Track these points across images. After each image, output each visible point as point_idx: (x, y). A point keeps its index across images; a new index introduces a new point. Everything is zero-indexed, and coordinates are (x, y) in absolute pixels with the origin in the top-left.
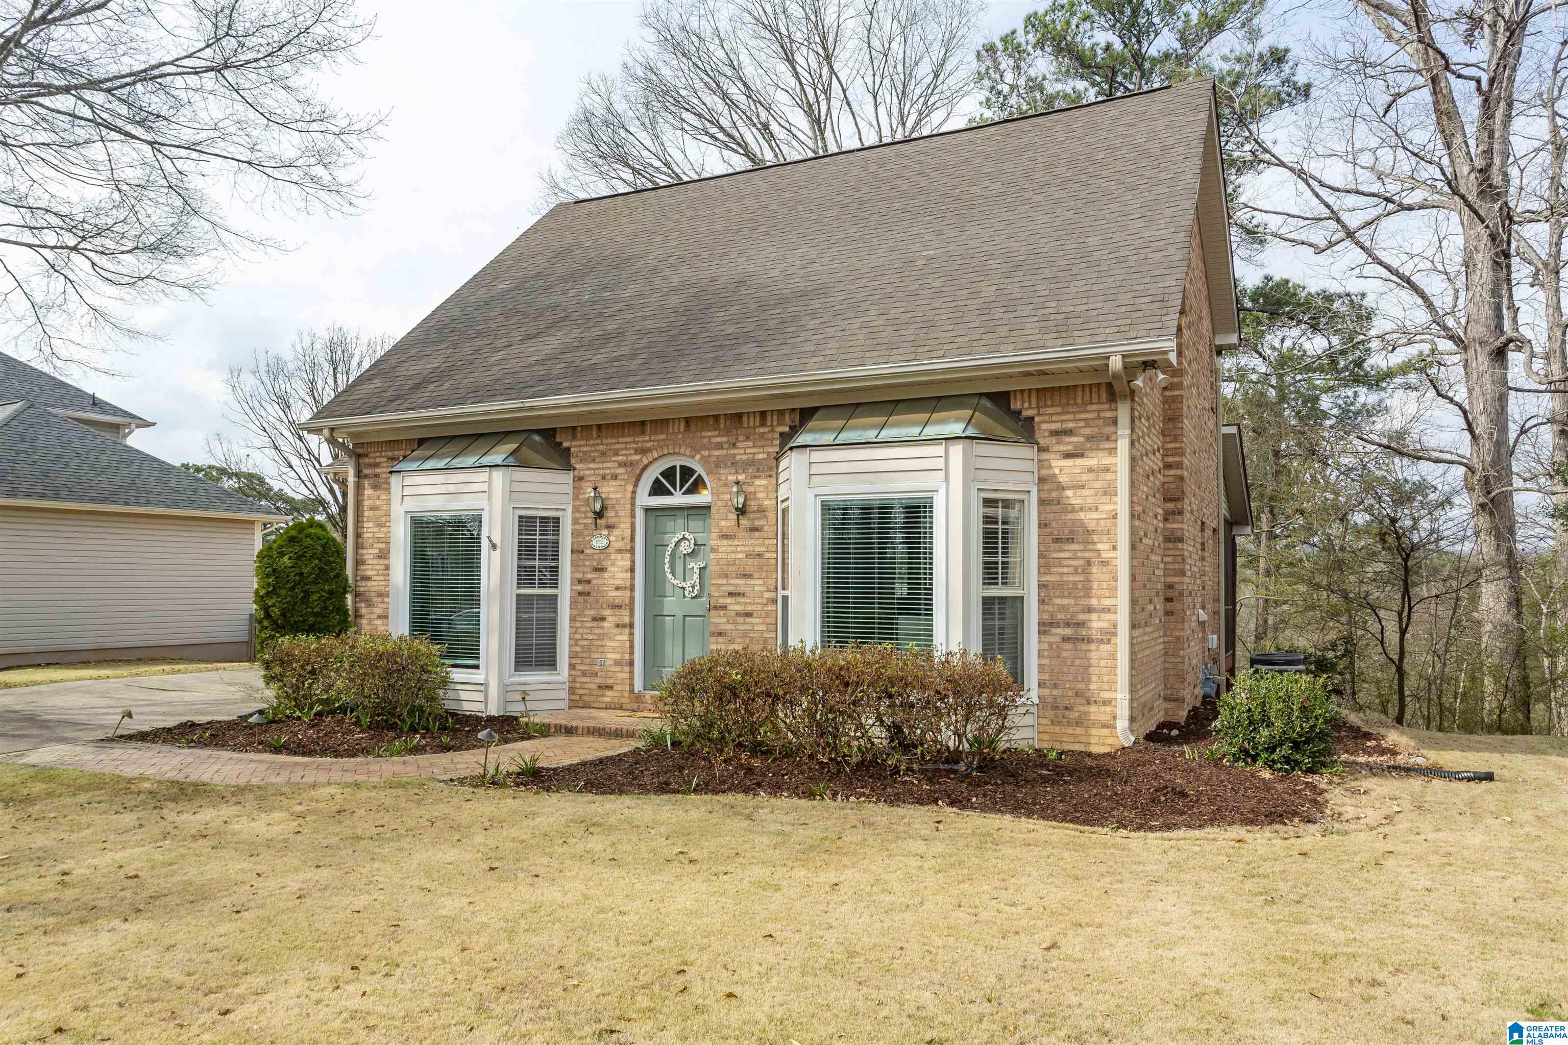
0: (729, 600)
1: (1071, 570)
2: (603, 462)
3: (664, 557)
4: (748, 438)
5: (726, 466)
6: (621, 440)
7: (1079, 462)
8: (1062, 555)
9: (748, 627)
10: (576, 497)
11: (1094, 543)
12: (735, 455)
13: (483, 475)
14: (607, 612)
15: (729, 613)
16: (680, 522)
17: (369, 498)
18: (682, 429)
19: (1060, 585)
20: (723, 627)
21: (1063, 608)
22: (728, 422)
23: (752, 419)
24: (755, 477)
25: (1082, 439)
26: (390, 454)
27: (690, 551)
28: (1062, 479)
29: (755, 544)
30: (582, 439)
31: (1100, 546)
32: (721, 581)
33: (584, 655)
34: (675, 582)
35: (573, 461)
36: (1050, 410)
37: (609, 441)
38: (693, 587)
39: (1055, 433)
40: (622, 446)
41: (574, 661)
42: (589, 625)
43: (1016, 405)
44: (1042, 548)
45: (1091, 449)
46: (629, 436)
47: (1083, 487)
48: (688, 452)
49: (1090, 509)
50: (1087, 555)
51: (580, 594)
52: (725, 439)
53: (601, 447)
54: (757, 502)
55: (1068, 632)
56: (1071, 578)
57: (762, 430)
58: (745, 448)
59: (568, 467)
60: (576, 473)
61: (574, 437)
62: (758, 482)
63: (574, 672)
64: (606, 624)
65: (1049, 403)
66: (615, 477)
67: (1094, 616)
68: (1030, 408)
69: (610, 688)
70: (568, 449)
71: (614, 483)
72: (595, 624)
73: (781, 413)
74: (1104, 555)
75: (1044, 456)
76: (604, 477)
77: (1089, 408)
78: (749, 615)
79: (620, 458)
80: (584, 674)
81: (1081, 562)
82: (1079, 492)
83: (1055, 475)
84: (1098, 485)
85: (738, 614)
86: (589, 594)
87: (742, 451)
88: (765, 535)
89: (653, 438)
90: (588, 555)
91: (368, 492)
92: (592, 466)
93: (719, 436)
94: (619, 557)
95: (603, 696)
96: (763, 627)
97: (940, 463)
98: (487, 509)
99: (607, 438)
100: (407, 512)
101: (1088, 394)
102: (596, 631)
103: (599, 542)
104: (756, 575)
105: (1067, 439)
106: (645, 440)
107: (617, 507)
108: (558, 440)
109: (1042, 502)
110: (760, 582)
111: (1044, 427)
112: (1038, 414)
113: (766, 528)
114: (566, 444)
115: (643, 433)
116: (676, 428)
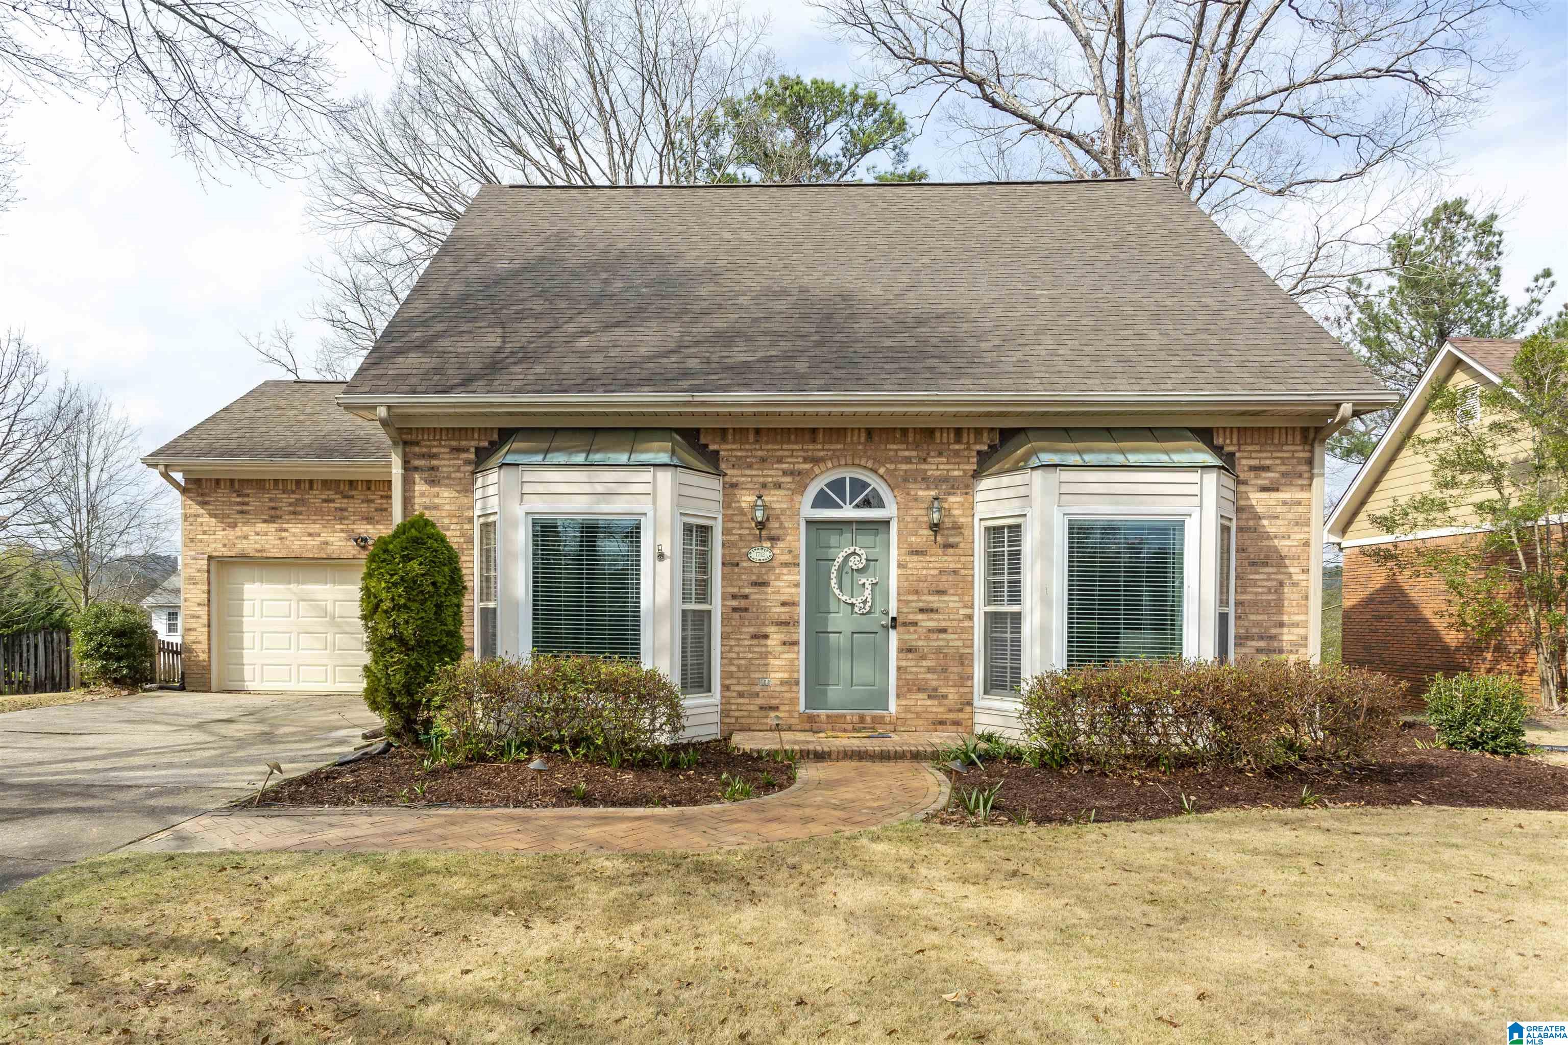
0: (920, 617)
1: (1265, 590)
2: (762, 470)
3: (829, 572)
4: (940, 454)
5: (915, 481)
6: (785, 447)
7: (1274, 495)
8: (1257, 577)
9: (941, 643)
10: (727, 505)
11: (1286, 567)
12: (926, 470)
13: (646, 476)
14: (771, 629)
15: (920, 630)
16: (847, 536)
17: (422, 495)
18: (863, 439)
19: (1255, 603)
20: (914, 643)
21: (1258, 624)
22: (918, 436)
23: (945, 435)
24: (949, 494)
25: (1277, 475)
26: (454, 443)
27: (861, 566)
28: (1259, 509)
29: (949, 561)
30: (734, 442)
31: (1292, 570)
32: (910, 598)
33: (741, 675)
34: (844, 598)
35: (723, 466)
36: (1250, 448)
37: (770, 447)
38: (865, 602)
39: (1253, 468)
40: (786, 453)
41: (727, 682)
42: (746, 643)
43: (1218, 441)
44: (1239, 570)
45: (1285, 485)
46: (796, 443)
47: (1277, 517)
48: (870, 464)
49: (1283, 537)
50: (1279, 577)
51: (735, 610)
52: (914, 453)
53: (760, 453)
54: (952, 519)
55: (1262, 644)
56: (1264, 597)
57: (957, 447)
58: (938, 464)
59: (720, 474)
60: (727, 479)
61: (724, 440)
62: (952, 499)
63: (727, 694)
64: (769, 642)
65: (1249, 441)
66: (778, 486)
67: (1285, 630)
68: (1232, 444)
69: (775, 708)
70: (717, 452)
71: (777, 492)
72: (755, 642)
73: (978, 431)
74: (1295, 577)
75: (1243, 488)
76: (764, 486)
77: (1285, 448)
78: (944, 631)
79: (785, 466)
80: (741, 695)
81: (1274, 583)
82: (1273, 521)
83: (1252, 506)
84: (1290, 516)
85: (930, 631)
86: (746, 610)
87: (934, 467)
88: (961, 552)
89: (826, 447)
90: (745, 568)
91: (420, 487)
92: (748, 472)
93: (907, 449)
94: (785, 570)
95: (767, 717)
96: (960, 643)
97: (1196, 489)
98: (649, 514)
99: (767, 443)
100: (527, 513)
101: (1284, 436)
102: (756, 649)
103: (759, 555)
104: (951, 591)
105: (1264, 475)
106: (818, 449)
107: (783, 518)
108: (703, 441)
109: (1240, 529)
110: (956, 598)
111: (1244, 463)
112: (1239, 451)
113: (962, 545)
114: (712, 447)
115: (814, 441)
116: (855, 438)
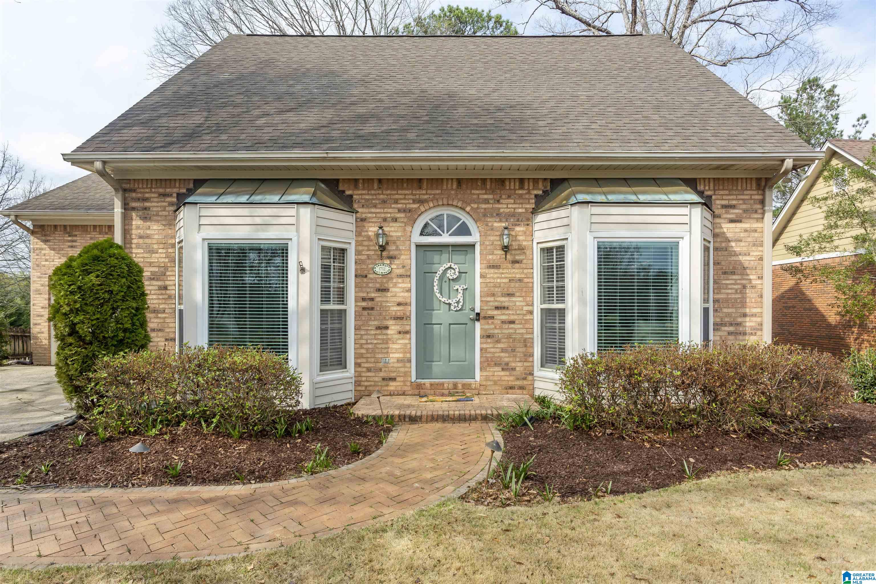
0: (496, 312)
1: (733, 291)
2: (384, 208)
3: (433, 281)
4: (509, 197)
5: (492, 216)
6: (400, 192)
7: (739, 225)
8: (728, 282)
9: (511, 331)
10: (358, 234)
11: (748, 275)
12: (499, 209)
13: (292, 211)
14: (390, 323)
15: (496, 321)
16: (445, 256)
17: (138, 228)
18: (455, 186)
19: (727, 300)
20: (491, 331)
21: (729, 315)
22: (493, 185)
23: (512, 184)
24: (516, 225)
25: (740, 211)
26: (161, 190)
27: (455, 277)
28: (729, 235)
29: (516, 272)
30: (363, 189)
31: (751, 277)
32: (489, 299)
33: (369, 355)
34: (443, 300)
35: (355, 206)
36: (722, 192)
37: (389, 192)
38: (458, 302)
39: (724, 207)
40: (401, 197)
41: (359, 361)
42: (373, 332)
43: (701, 188)
44: (716, 278)
45: (746, 218)
46: (407, 189)
47: (741, 241)
48: (460, 204)
49: (745, 255)
50: (744, 282)
51: (364, 309)
52: (491, 196)
53: (382, 196)
54: (517, 243)
55: (732, 329)
56: (733, 296)
57: (521, 192)
58: (507, 204)
59: (353, 211)
60: (358, 215)
61: (356, 187)
62: (518, 229)
63: (359, 369)
64: (389, 332)
65: (721, 187)
66: (395, 220)
67: (748, 319)
68: (709, 189)
69: (394, 379)
70: (351, 196)
71: (394, 224)
72: (378, 332)
73: (536, 181)
74: (754, 282)
75: (717, 220)
76: (385, 220)
77: (745, 192)
78: (512, 322)
79: (399, 206)
80: (369, 370)
81: (739, 286)
82: (739, 244)
83: (724, 233)
84: (749, 239)
85: (503, 322)
86: (372, 309)
87: (505, 206)
88: (524, 266)
89: (429, 192)
90: (371, 279)
91: (136, 222)
92: (373, 210)
93: (486, 194)
94: (400, 280)
95: (387, 386)
96: (524, 331)
97: (686, 219)
98: (295, 239)
99: (387, 189)
100: (204, 239)
101: (745, 184)
102: (380, 337)
103: (381, 269)
104: (518, 294)
105: (732, 211)
106: (423, 194)
107: (398, 243)
108: (341, 188)
109: (716, 249)
110: (521, 299)
111: (718, 203)
112: (715, 194)
113: (524, 261)
114: (348, 192)
115: (420, 188)
116: (449, 186)
